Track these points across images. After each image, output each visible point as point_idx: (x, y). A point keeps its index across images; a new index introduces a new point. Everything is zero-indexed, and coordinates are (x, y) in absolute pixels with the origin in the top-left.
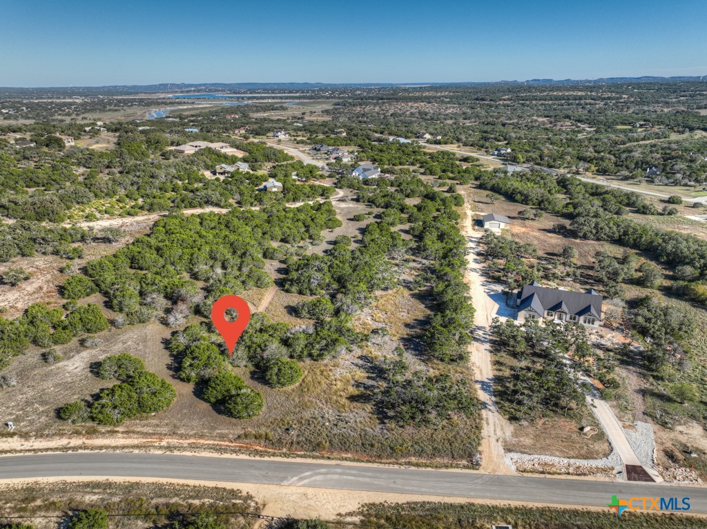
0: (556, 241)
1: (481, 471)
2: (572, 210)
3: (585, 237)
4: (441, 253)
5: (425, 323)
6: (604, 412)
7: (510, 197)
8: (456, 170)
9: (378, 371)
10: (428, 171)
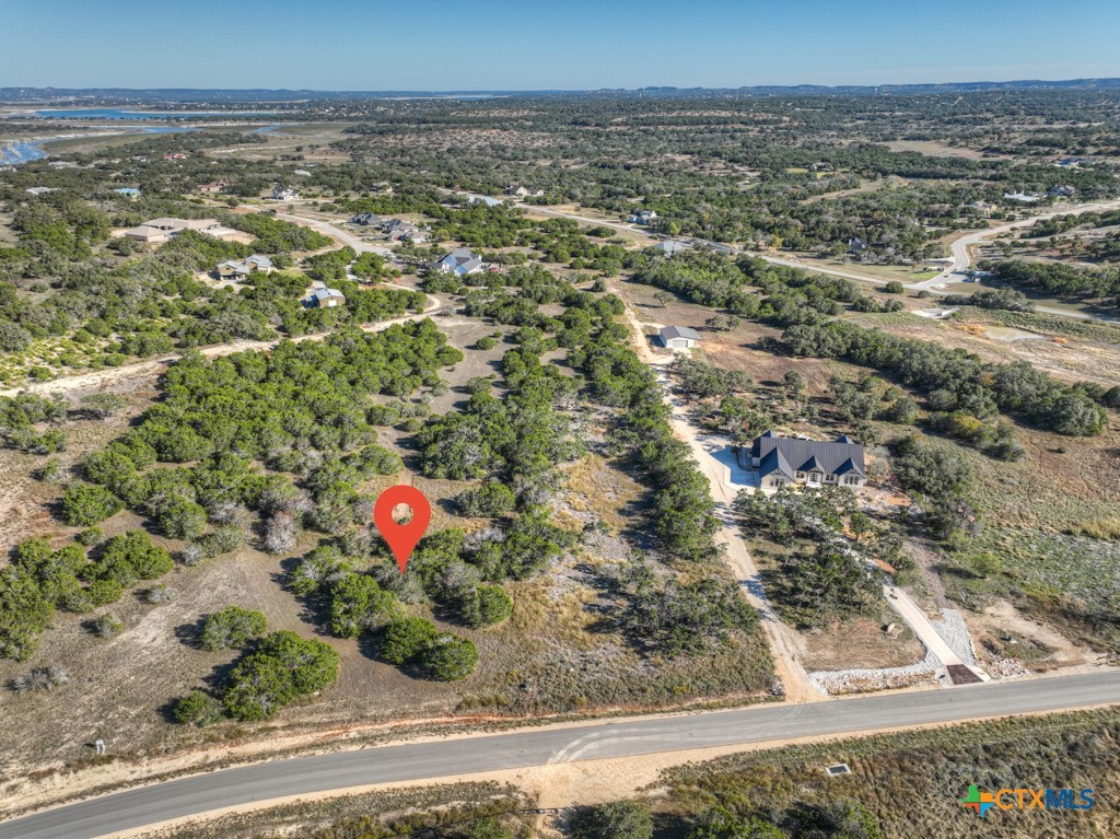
0: (765, 360)
1: (788, 702)
2: (773, 313)
3: (803, 354)
4: (628, 394)
7: (685, 294)
8: (591, 252)
9: (609, 585)
10: (551, 256)
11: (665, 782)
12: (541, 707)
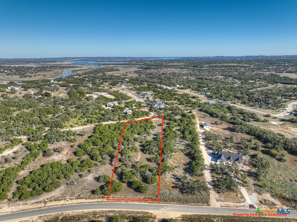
0: (228, 133)
1: (211, 207)
2: (233, 121)
3: (237, 132)
4: (191, 139)
5: (190, 163)
6: (243, 190)
7: (212, 115)
8: (191, 103)
9: (178, 179)
10: (181, 104)
11: (181, 217)
12: (160, 201)
